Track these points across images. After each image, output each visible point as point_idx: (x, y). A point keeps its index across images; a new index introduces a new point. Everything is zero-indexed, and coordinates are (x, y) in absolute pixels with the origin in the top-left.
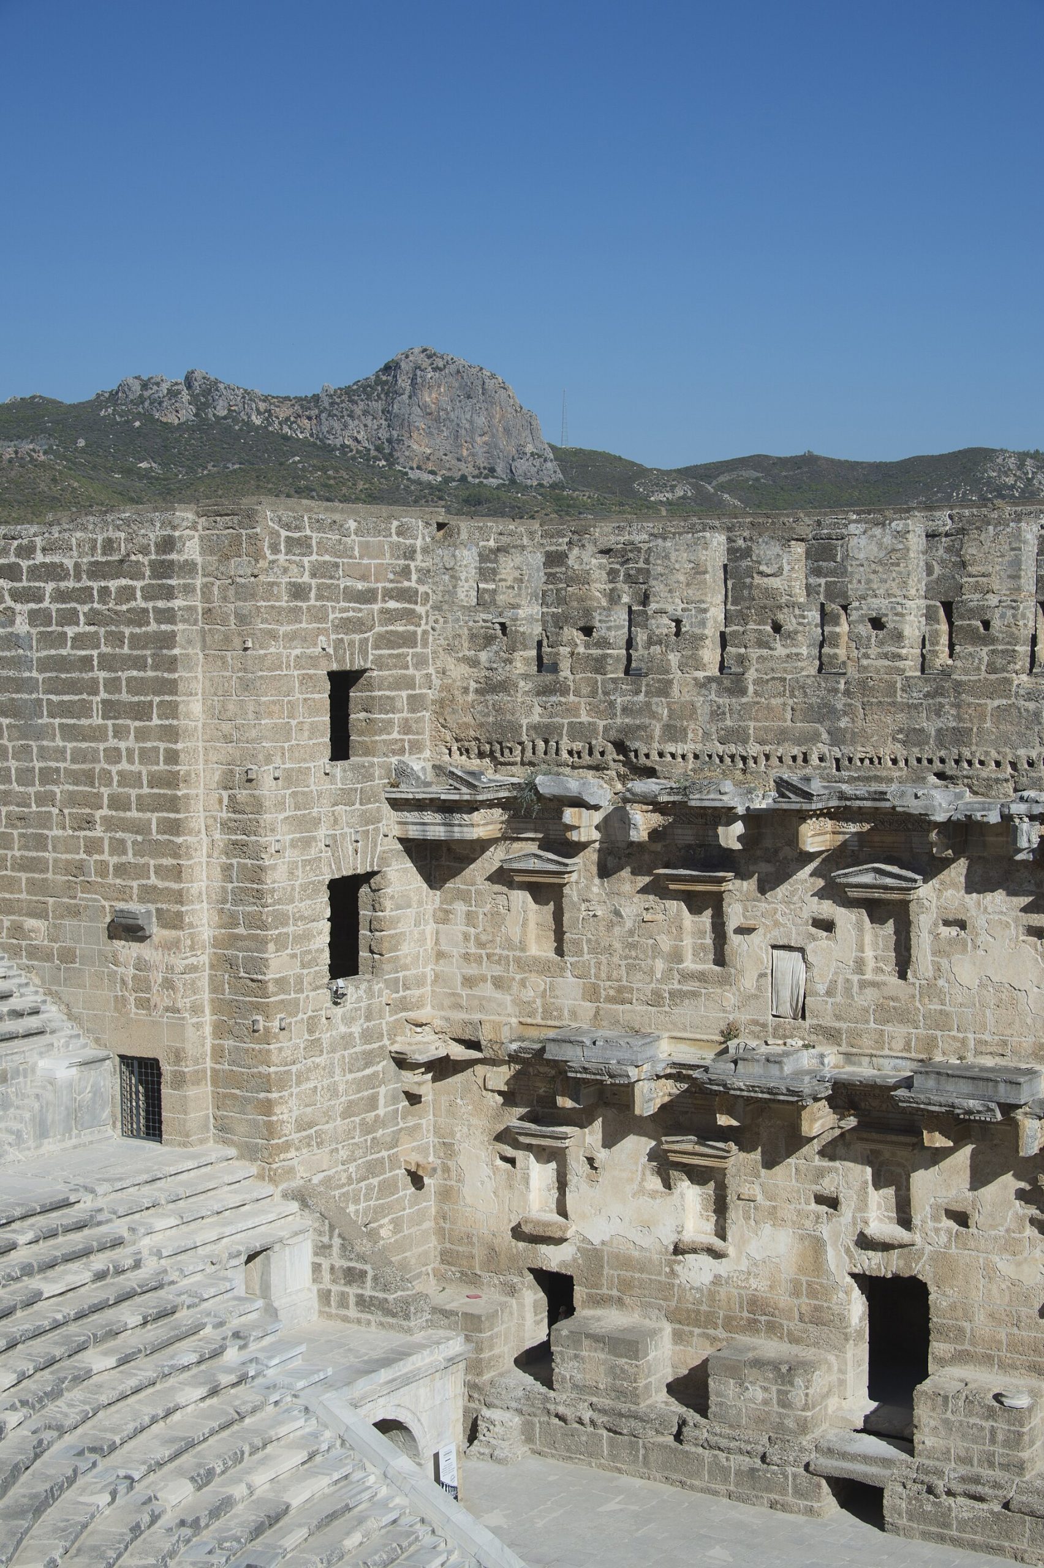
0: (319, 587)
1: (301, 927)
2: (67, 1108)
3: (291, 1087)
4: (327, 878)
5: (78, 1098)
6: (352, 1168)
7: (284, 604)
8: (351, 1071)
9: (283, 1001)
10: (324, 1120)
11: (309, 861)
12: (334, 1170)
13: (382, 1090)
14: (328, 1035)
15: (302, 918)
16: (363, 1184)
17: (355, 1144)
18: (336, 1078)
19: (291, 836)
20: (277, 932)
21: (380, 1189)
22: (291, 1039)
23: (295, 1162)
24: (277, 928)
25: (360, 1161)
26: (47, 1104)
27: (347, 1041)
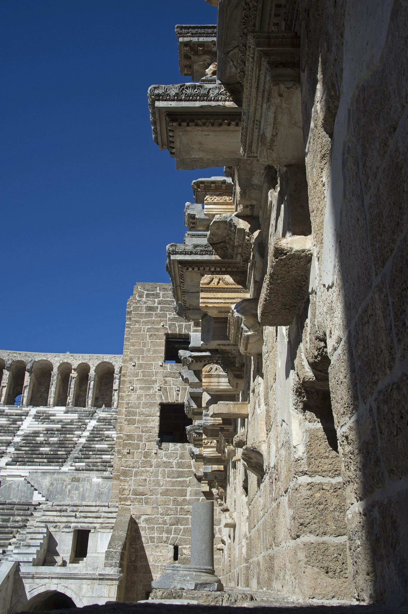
0: (161, 307)
1: (142, 418)
2: (95, 492)
3: (131, 476)
4: (159, 402)
5: (101, 490)
6: (167, 518)
7: (144, 312)
8: (168, 477)
9: (130, 443)
10: (150, 494)
11: (149, 395)
12: (154, 516)
13: (189, 489)
14: (156, 460)
15: (143, 414)
16: (174, 527)
17: (169, 508)
18: (159, 478)
19: (140, 385)
20: (129, 418)
21: (184, 531)
22: (133, 458)
23: (131, 507)
24: (129, 416)
25: (172, 516)
26: (86, 489)
27: (167, 464)
